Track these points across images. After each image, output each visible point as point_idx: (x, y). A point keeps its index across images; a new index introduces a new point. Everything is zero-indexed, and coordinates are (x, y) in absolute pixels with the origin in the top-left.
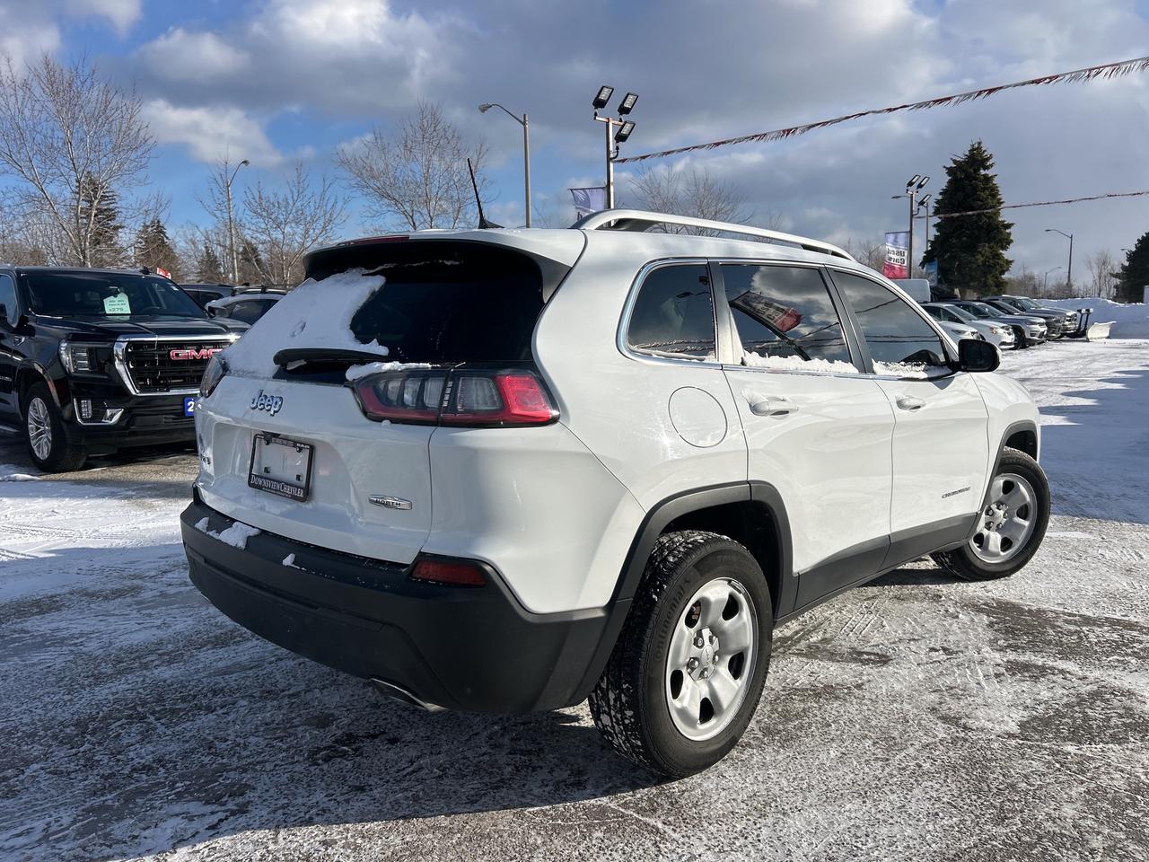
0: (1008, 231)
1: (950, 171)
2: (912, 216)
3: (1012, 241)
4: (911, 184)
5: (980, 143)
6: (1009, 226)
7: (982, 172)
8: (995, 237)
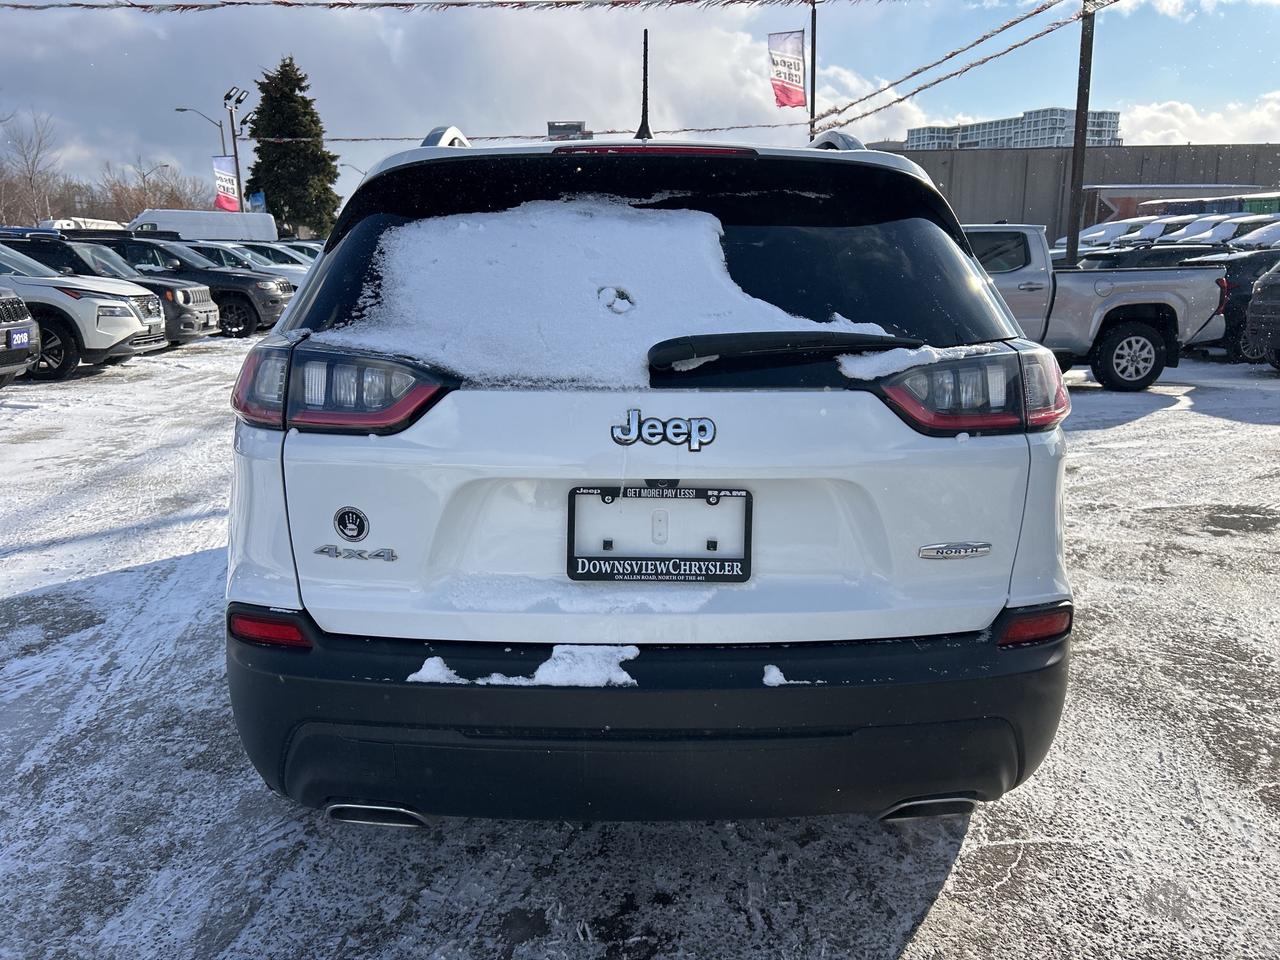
0: (334, 163)
1: (263, 87)
2: (234, 136)
3: (339, 174)
4: (228, 97)
5: (291, 59)
6: (334, 158)
7: (297, 92)
8: (323, 171)
